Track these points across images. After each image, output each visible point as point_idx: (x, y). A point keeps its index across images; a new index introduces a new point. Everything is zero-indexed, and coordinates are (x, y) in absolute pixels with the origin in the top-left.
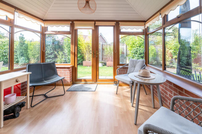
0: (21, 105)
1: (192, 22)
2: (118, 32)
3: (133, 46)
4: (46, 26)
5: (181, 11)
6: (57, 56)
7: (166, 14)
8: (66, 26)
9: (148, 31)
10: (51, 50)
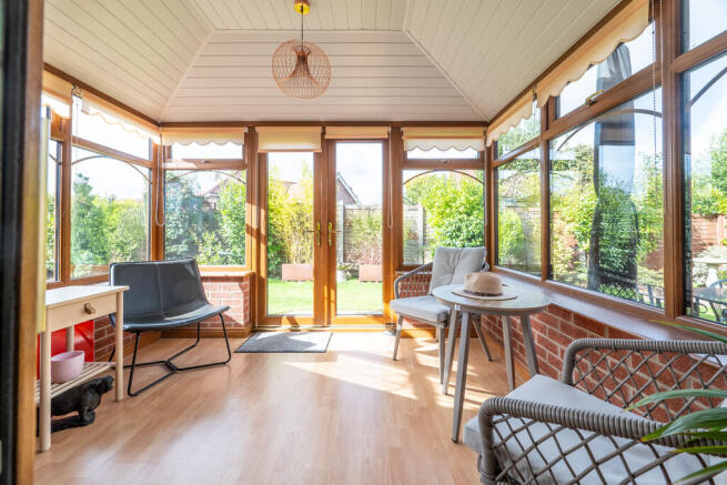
0: (101, 386)
1: (636, 115)
2: (396, 161)
3: (448, 211)
4: (165, 143)
5: (601, 82)
6: (197, 247)
7: (554, 95)
8: (230, 144)
9: (496, 157)
10: (177, 227)
